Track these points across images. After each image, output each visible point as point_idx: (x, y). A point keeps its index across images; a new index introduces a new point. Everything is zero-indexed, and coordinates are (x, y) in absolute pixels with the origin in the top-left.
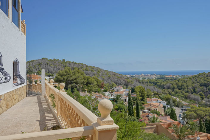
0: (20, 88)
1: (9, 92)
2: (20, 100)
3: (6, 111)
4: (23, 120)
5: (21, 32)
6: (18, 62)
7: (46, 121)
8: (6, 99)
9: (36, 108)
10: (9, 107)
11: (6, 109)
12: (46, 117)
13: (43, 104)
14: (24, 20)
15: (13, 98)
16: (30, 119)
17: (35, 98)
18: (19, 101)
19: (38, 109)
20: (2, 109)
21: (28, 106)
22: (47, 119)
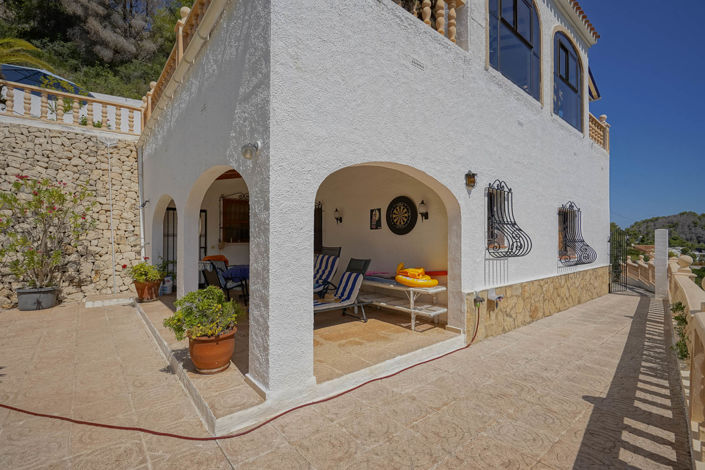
0: (586, 271)
1: (542, 280)
2: (582, 300)
3: (524, 323)
4: (545, 374)
5: (588, 140)
6: (575, 208)
7: (627, 421)
8: (527, 295)
9: (619, 336)
10: (540, 314)
11: (528, 319)
12: (639, 394)
13: (649, 327)
14: (605, 116)
15: (555, 295)
16: (568, 379)
17: (630, 302)
18: (579, 302)
19: (625, 340)
20: (511, 320)
21: (595, 323)
22: (637, 404)
